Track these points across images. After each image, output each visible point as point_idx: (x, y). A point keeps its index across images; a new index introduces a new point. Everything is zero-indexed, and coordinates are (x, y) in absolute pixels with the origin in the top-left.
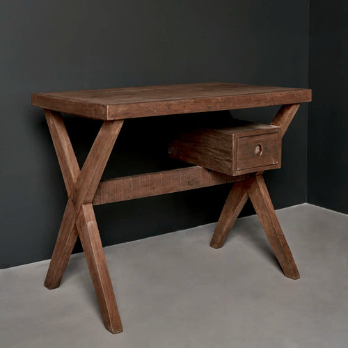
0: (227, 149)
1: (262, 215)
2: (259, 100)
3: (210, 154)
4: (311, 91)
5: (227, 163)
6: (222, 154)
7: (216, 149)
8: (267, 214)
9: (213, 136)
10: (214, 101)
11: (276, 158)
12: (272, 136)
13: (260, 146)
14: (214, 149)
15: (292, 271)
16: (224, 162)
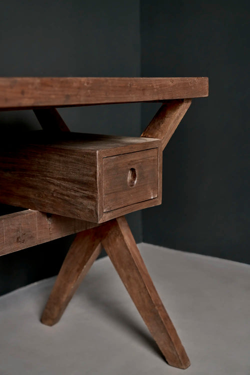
0: (85, 178)
1: (128, 278)
2: (144, 90)
3: (52, 188)
4: (207, 79)
5: (85, 202)
6: (76, 186)
7: (64, 180)
8: (136, 275)
9: (56, 157)
10: (75, 85)
11: (154, 189)
12: (150, 153)
13: (133, 170)
14: (58, 179)
15: (180, 358)
16: (81, 200)
